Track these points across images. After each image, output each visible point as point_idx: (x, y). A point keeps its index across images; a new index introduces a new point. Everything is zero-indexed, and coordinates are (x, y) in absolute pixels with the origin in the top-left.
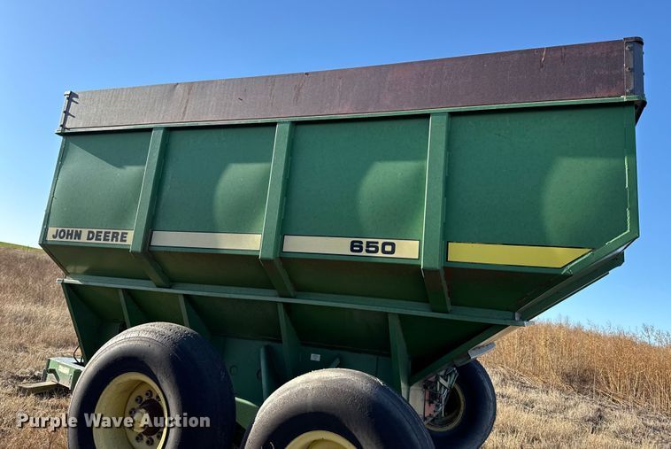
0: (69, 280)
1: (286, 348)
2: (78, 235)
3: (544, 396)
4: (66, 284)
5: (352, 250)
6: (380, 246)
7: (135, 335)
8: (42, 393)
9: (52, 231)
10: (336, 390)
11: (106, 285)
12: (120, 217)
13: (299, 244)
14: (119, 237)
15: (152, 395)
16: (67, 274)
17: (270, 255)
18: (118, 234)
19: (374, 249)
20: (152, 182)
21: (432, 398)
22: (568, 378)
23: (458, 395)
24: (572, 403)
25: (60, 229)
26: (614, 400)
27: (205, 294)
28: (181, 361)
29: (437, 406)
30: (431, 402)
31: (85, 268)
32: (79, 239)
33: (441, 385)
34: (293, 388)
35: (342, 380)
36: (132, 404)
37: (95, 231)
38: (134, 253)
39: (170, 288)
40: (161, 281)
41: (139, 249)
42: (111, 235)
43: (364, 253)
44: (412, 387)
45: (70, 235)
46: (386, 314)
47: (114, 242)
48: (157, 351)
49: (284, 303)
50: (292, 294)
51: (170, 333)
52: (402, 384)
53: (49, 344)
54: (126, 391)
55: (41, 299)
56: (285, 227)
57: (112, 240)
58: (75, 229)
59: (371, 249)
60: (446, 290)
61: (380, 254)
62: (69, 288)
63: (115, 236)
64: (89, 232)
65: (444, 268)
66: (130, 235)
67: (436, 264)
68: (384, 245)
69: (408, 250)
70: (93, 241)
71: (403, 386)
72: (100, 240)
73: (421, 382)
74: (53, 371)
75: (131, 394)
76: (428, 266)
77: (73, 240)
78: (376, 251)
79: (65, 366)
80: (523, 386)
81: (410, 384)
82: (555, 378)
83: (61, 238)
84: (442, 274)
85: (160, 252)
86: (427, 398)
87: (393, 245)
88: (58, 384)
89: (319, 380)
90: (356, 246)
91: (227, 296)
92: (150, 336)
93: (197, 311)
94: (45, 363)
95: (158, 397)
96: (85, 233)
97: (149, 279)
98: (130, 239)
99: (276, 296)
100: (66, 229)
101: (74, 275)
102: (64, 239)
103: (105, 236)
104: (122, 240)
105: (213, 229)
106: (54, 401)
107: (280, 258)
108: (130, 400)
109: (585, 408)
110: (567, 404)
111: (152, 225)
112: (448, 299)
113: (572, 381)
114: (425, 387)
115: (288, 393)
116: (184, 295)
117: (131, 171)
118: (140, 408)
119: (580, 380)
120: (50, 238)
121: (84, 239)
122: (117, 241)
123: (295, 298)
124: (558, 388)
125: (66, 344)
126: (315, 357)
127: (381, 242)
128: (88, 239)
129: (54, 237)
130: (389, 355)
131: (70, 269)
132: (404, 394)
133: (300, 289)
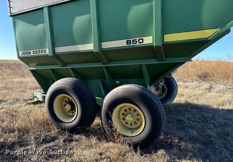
0: (32, 69)
1: (108, 81)
2: (30, 53)
3: (192, 84)
4: (31, 70)
5: (127, 44)
6: (137, 41)
7: (59, 83)
8: (35, 103)
9: (20, 53)
10: (128, 91)
11: (44, 68)
12: (42, 44)
13: (107, 45)
14: (44, 51)
15: (69, 100)
16: (30, 67)
17: (97, 50)
18: (43, 50)
19: (135, 42)
20: (49, 29)
21: (157, 89)
22: (200, 77)
23: (165, 87)
24: (201, 84)
25: (23, 52)
26: (215, 82)
27: (78, 67)
28: (76, 89)
29: (159, 91)
30: (157, 90)
31: (36, 64)
32: (30, 54)
33: (160, 85)
34: (114, 92)
35: (129, 88)
36: (64, 103)
37: (35, 50)
38: (51, 56)
39: (65, 66)
40: (62, 65)
41: (52, 55)
42: (41, 51)
43: (132, 44)
44: (151, 87)
45: (27, 53)
46: (141, 65)
47: (43, 54)
48: (68, 87)
49: (105, 67)
50: (107, 63)
51: (70, 81)
52: (148, 86)
53: (31, 89)
54: (61, 100)
55: (23, 76)
56: (101, 39)
57: (42, 53)
58: (28, 51)
59: (134, 42)
60: (163, 53)
61: (138, 44)
62: (32, 71)
63: (42, 51)
64: (33, 51)
65: (163, 45)
66: (47, 50)
67: (160, 44)
68: (139, 40)
69: (148, 40)
70: (35, 54)
71: (148, 87)
72: (37, 53)
73: (154, 85)
74: (35, 97)
75: (63, 100)
76: (157, 45)
77: (28, 55)
78: (136, 43)
79: (39, 95)
80: (184, 81)
81: (150, 86)
82: (195, 78)
83: (24, 55)
84: (162, 47)
85: (59, 54)
86: (156, 89)
87: (142, 39)
88: (38, 100)
89: (122, 89)
90: (129, 42)
91: (85, 67)
92: (64, 83)
93: (76, 73)
94: (32, 95)
95: (72, 100)
96: (32, 52)
97: (58, 65)
98: (48, 51)
99: (102, 65)
100: (25, 52)
101: (32, 67)
102: (26, 55)
103: (39, 52)
104: (45, 53)
105: (75, 44)
106: (39, 105)
107: (101, 51)
108: (63, 102)
109: (206, 85)
110: (200, 85)
111: (54, 46)
112: (164, 56)
113: (201, 78)
114: (155, 86)
115: (112, 94)
116: (71, 68)
117: (40, 26)
118: (67, 104)
119: (204, 77)
120: (21, 55)
121: (32, 54)
122: (43, 53)
123: (108, 64)
124: (196, 80)
125: (36, 88)
126: (118, 82)
127: (138, 39)
128: (33, 54)
129: (22, 55)
130: (143, 78)
131: (31, 65)
132: (149, 88)
133: (110, 61)
